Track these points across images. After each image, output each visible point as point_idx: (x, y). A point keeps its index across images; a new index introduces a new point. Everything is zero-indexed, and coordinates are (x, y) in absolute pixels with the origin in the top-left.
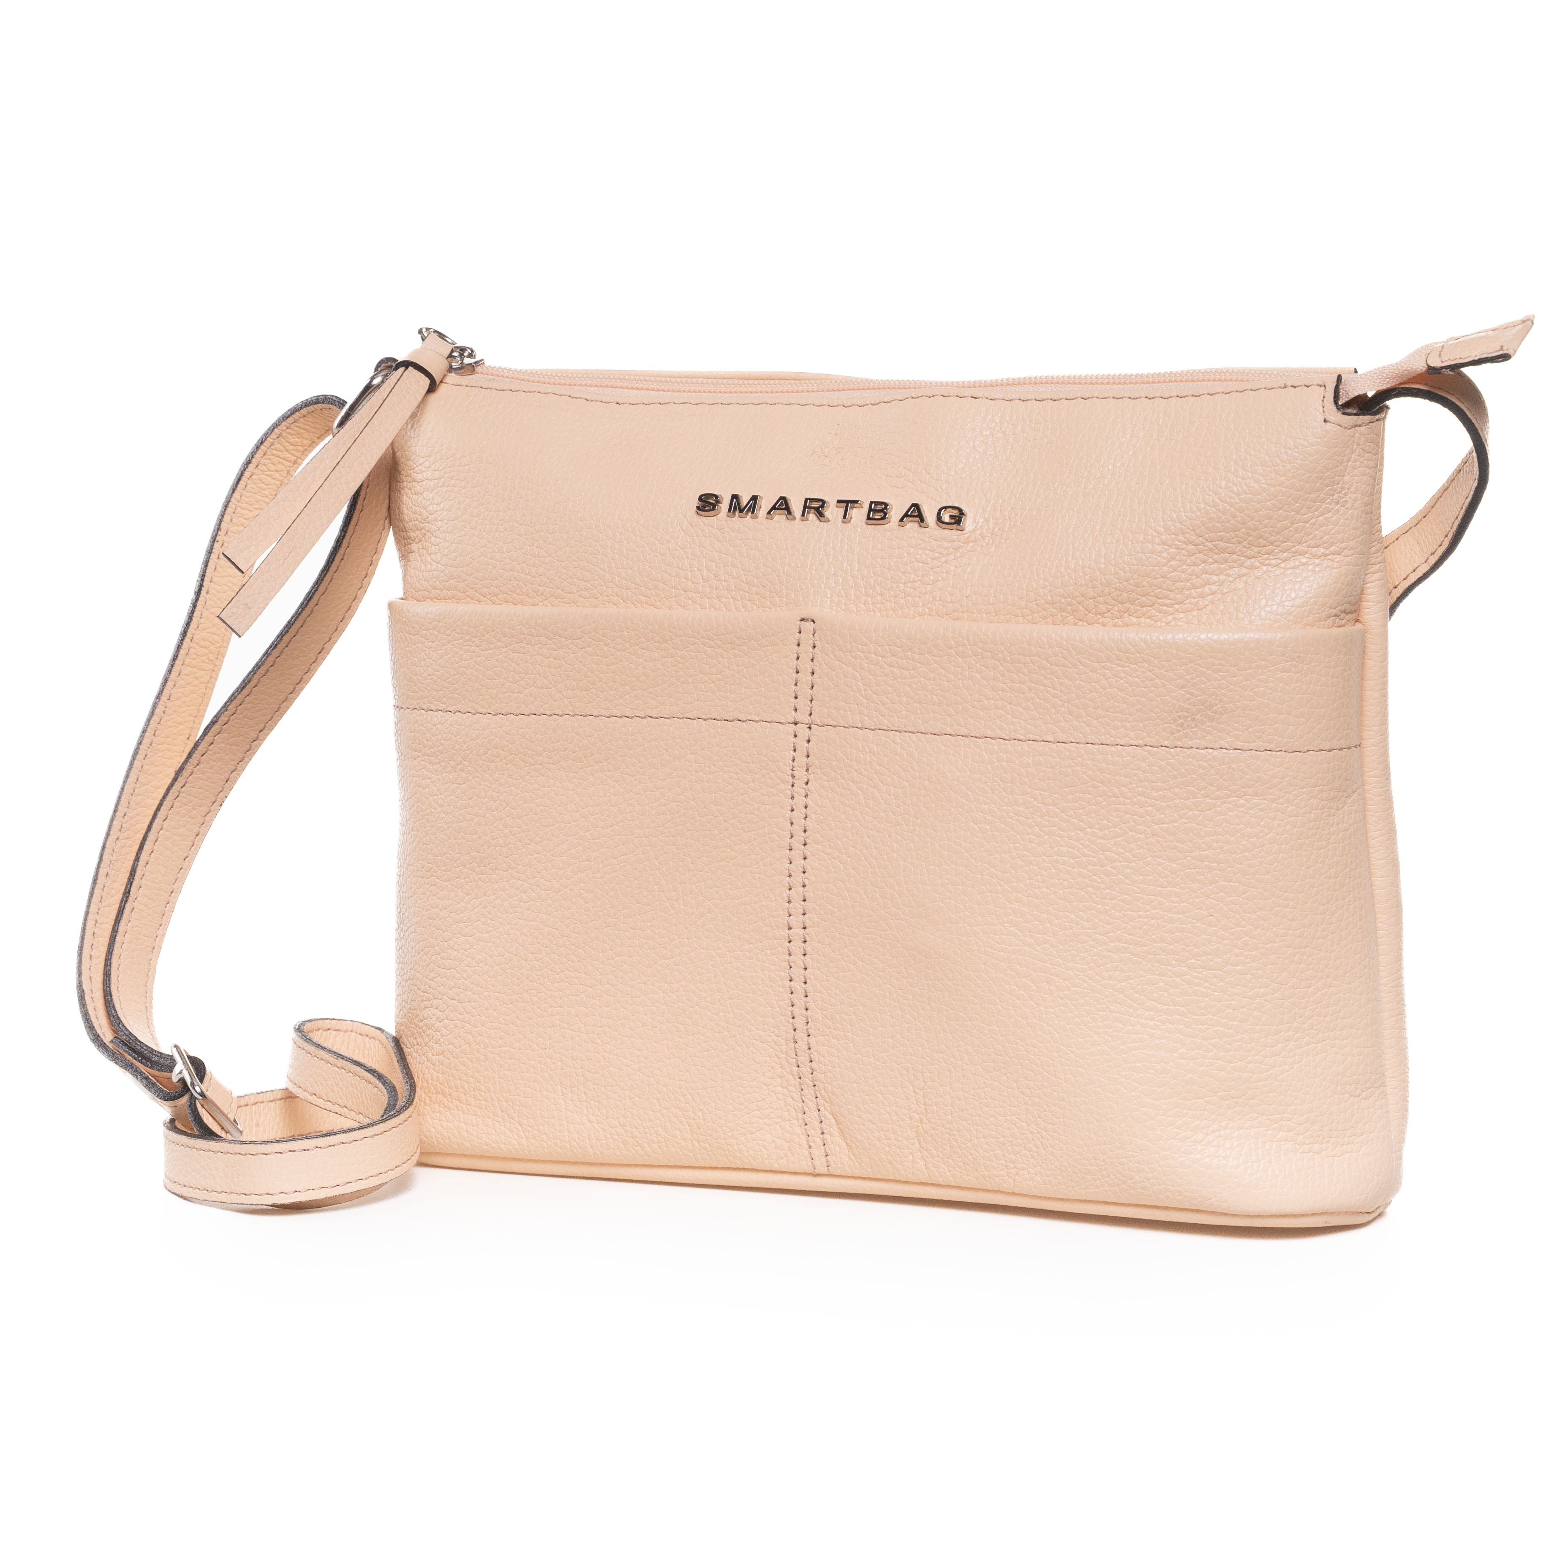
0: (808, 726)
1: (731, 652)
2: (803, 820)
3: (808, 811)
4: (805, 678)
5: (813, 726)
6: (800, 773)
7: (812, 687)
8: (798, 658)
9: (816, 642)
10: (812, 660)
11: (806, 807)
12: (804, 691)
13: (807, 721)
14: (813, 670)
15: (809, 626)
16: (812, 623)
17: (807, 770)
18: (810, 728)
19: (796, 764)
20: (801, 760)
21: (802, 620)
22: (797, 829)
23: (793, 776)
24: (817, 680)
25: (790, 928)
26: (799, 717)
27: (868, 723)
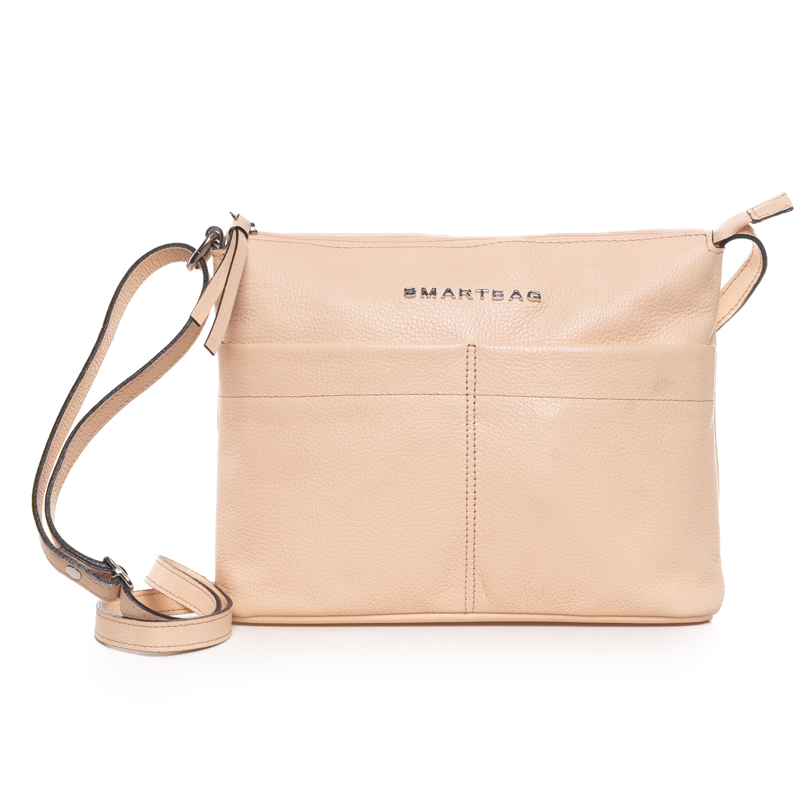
0: (474, 396)
1: (433, 362)
2: (473, 441)
3: (476, 436)
4: (471, 373)
5: (476, 396)
6: (470, 418)
7: (475, 377)
8: (467, 364)
9: (476, 356)
10: (475, 365)
11: (474, 435)
12: (471, 378)
13: (473, 394)
14: (475, 369)
15: (472, 348)
16: (474, 347)
17: (474, 417)
18: (475, 397)
19: (468, 414)
20: (471, 412)
21: (469, 345)
22: (470, 445)
23: (467, 420)
24: (478, 374)
25: (467, 493)
26: (469, 391)
27: (506, 393)
